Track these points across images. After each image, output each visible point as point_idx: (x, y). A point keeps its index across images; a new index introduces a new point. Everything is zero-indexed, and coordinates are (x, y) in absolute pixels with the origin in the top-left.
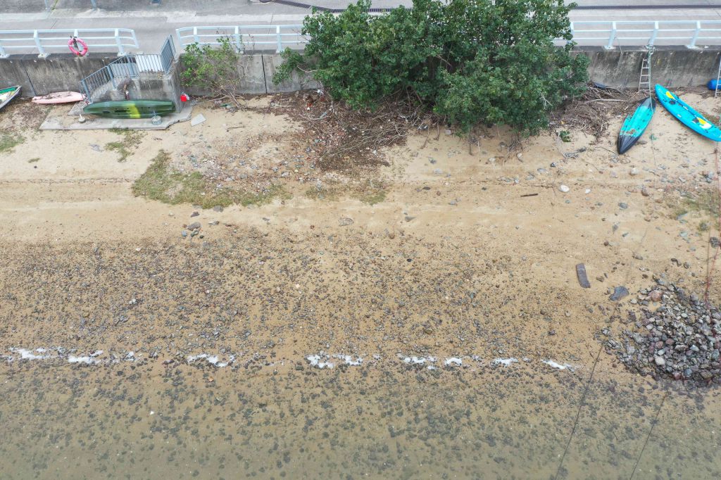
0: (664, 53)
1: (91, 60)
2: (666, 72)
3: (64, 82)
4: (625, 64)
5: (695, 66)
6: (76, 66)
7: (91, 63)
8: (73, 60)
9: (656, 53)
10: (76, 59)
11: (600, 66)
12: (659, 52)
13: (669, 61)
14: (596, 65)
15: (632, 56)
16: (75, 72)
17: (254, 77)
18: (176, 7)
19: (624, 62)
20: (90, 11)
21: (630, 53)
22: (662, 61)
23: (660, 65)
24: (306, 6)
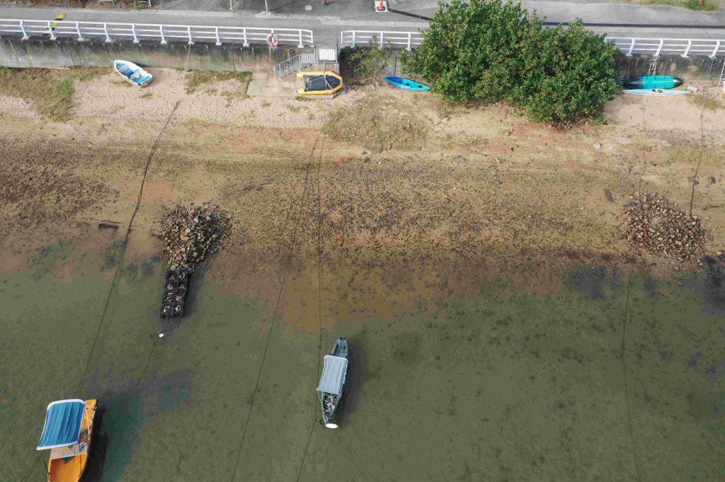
10: (270, 48)
20: (263, 12)
24: (417, 16)
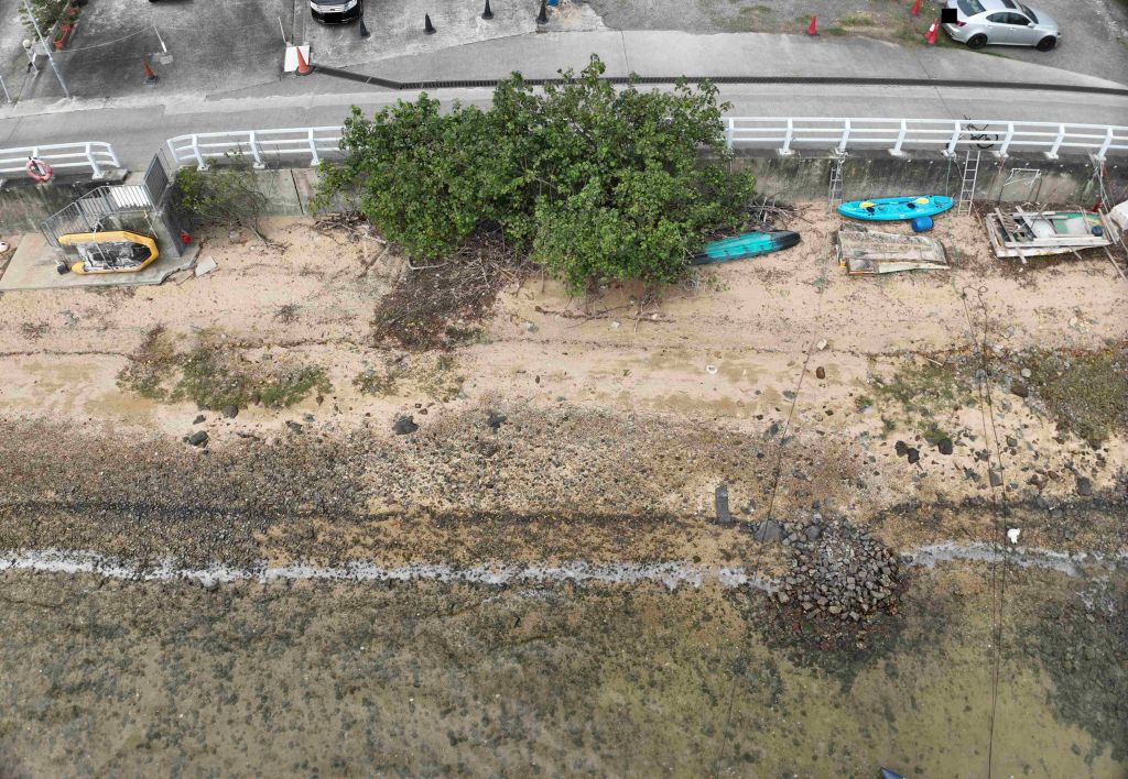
0: (859, 161)
1: (59, 186)
2: (864, 184)
3: (27, 215)
4: (809, 174)
5: (903, 178)
6: (39, 196)
7: (59, 190)
8: (35, 188)
9: (848, 161)
10: (39, 186)
11: (774, 177)
12: (852, 160)
13: (867, 171)
14: (769, 176)
15: (817, 164)
16: (39, 202)
17: (283, 198)
18: (179, 87)
19: (806, 172)
20: (62, 100)
21: (813, 160)
22: (858, 170)
23: (856, 176)
24: (362, 79)
